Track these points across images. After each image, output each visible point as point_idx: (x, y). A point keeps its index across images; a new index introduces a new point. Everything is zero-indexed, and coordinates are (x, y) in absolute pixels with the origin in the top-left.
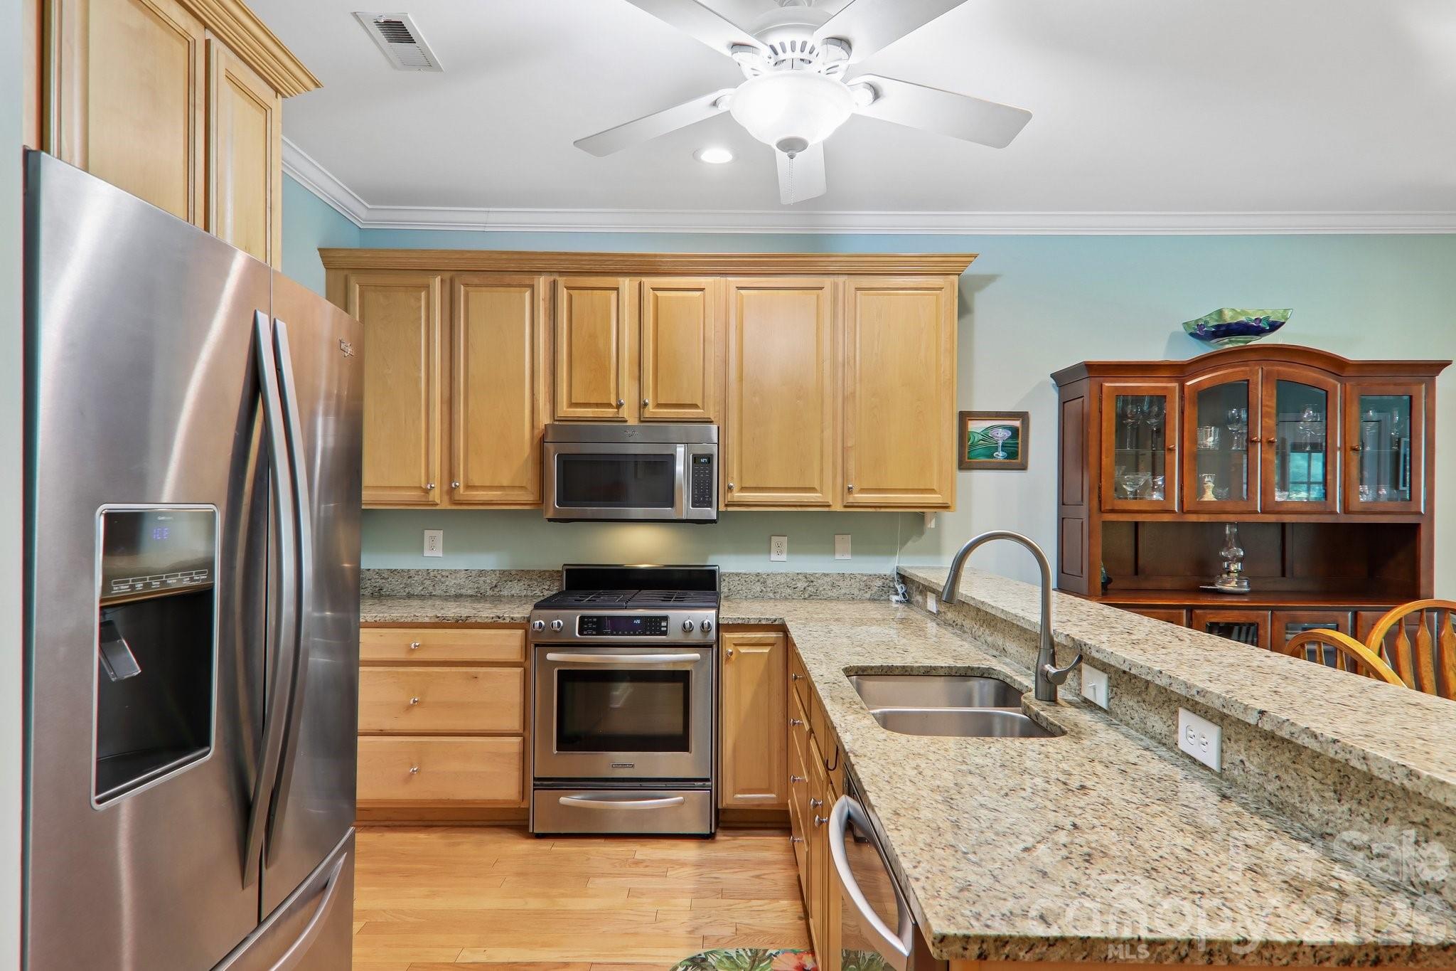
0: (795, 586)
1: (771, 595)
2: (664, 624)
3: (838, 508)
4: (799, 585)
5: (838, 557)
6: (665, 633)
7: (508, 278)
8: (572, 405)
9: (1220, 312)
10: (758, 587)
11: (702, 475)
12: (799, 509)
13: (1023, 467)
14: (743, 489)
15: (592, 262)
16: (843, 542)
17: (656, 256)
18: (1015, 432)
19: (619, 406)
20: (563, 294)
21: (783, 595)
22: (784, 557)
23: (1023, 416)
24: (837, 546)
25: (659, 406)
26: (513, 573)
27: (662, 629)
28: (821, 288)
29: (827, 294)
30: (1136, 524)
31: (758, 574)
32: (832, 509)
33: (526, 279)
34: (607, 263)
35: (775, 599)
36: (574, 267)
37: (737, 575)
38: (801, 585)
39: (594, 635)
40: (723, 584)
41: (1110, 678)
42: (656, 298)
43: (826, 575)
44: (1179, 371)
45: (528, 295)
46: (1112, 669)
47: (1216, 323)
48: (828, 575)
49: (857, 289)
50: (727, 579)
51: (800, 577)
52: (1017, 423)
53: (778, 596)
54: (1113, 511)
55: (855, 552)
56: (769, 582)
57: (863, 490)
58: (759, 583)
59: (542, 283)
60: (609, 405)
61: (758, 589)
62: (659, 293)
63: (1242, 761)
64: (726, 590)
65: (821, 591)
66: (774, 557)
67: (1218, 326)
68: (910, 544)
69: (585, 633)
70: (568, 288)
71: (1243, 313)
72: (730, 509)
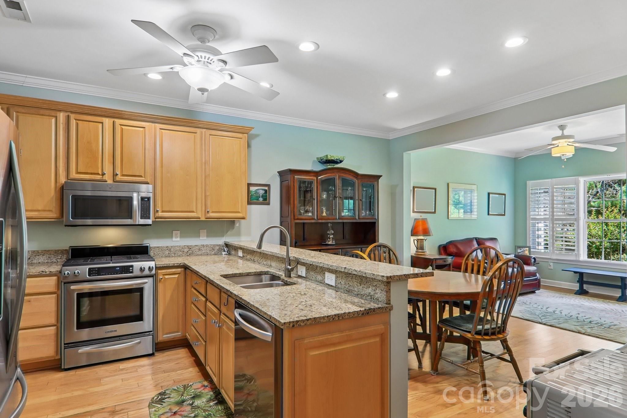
0: (183, 251)
1: (173, 255)
2: (131, 269)
3: (203, 219)
4: (185, 250)
5: (201, 238)
6: (132, 272)
7: (42, 112)
8: (78, 173)
9: (327, 156)
10: (167, 252)
11: (145, 206)
12: (187, 220)
13: (269, 204)
14: (163, 212)
15: (89, 110)
16: (203, 232)
17: (122, 111)
18: (266, 191)
19: (103, 174)
20: (73, 123)
21: (178, 255)
22: (178, 239)
23: (268, 186)
24: (201, 234)
25: (123, 175)
26: (40, 252)
27: (130, 271)
28: (196, 133)
29: (198, 135)
30: (304, 223)
31: (167, 247)
32: (201, 219)
33: (53, 113)
34: (97, 111)
35: (175, 257)
36: (79, 111)
37: (158, 247)
38: (186, 250)
39: (96, 276)
40: (151, 251)
41: (306, 268)
42: (122, 129)
43: (196, 246)
44: (316, 174)
45: (53, 120)
46: (307, 265)
47: (326, 159)
48: (197, 245)
49: (210, 135)
50: (153, 249)
51: (185, 247)
52: (266, 188)
53: (176, 255)
54: (298, 219)
55: (208, 236)
56: (172, 250)
57: (213, 212)
58: (168, 250)
59: (62, 116)
60: (98, 174)
61: (167, 253)
62: (123, 127)
63: (340, 282)
64: (153, 254)
65: (194, 252)
66: (174, 239)
67: (326, 160)
68: (229, 233)
69: (91, 275)
70: (76, 120)
71: (333, 157)
72: (157, 220)
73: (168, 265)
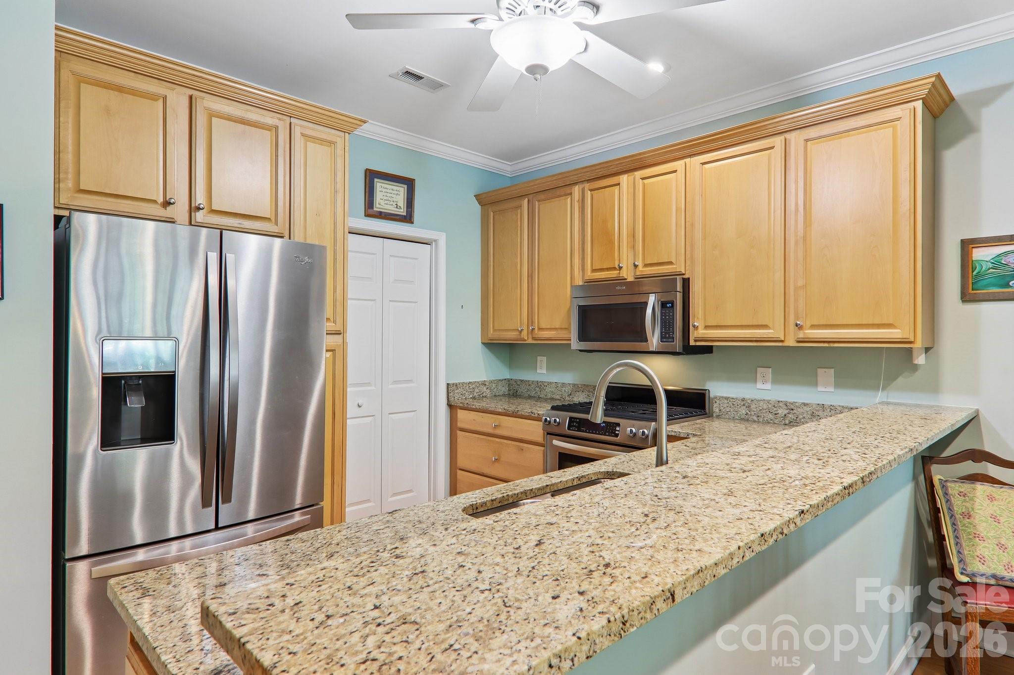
0: (776, 412)
1: (755, 418)
2: (618, 429)
3: (791, 342)
4: (780, 411)
5: (820, 389)
6: (617, 435)
7: (558, 192)
8: (594, 271)
10: (743, 411)
11: (667, 317)
12: (757, 344)
14: (706, 327)
15: (602, 169)
16: (826, 375)
17: (640, 154)
19: (620, 268)
20: (588, 194)
21: (766, 419)
22: (768, 386)
24: (820, 379)
25: (646, 265)
26: (580, 386)
27: (616, 432)
28: (772, 148)
29: (778, 152)
31: (743, 400)
32: (785, 344)
33: (567, 190)
34: (611, 168)
35: (759, 422)
36: (593, 176)
37: (727, 398)
38: (782, 412)
39: (576, 431)
40: (715, 405)
42: (644, 185)
43: (805, 404)
45: (569, 200)
48: (807, 404)
49: (807, 140)
50: (718, 402)
51: (781, 404)
53: (761, 420)
55: (838, 385)
56: (753, 406)
57: (813, 327)
58: (744, 407)
59: (576, 190)
60: (614, 269)
61: (744, 412)
62: (646, 181)
64: (717, 410)
65: (800, 419)
66: (759, 385)
68: (900, 380)
69: (571, 429)
70: (591, 190)
72: (698, 344)
73: (678, 435)
